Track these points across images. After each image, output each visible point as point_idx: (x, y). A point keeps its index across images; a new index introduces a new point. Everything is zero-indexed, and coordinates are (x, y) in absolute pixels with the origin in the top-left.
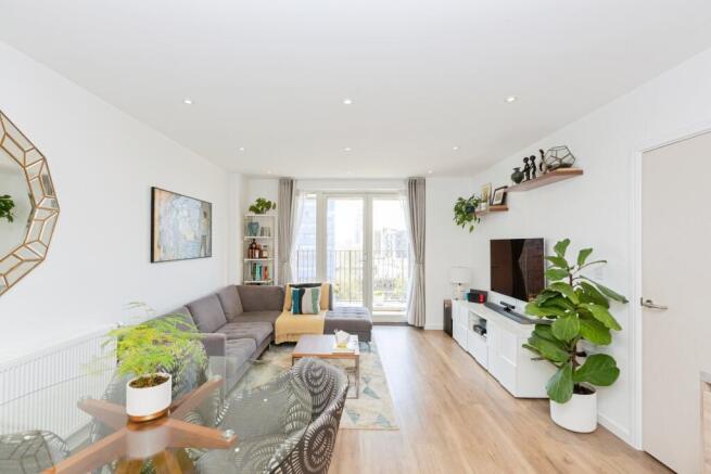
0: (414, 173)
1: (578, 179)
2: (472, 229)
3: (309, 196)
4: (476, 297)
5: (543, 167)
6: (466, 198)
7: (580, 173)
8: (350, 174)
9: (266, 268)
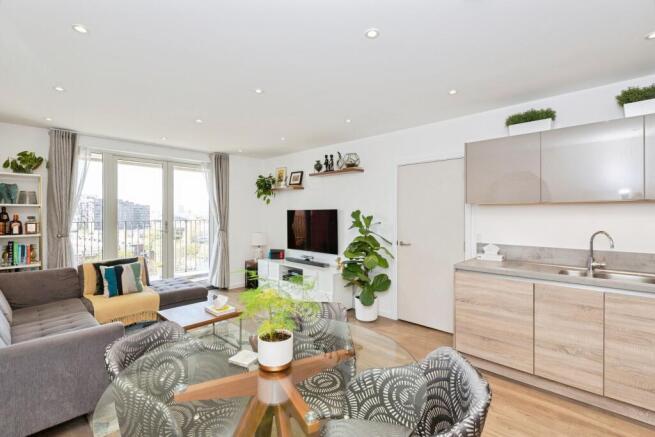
0: (221, 149)
1: (360, 174)
2: (268, 201)
3: (94, 156)
4: (276, 255)
5: (340, 164)
6: (266, 176)
7: (362, 171)
8: (164, 141)
9: (32, 248)
